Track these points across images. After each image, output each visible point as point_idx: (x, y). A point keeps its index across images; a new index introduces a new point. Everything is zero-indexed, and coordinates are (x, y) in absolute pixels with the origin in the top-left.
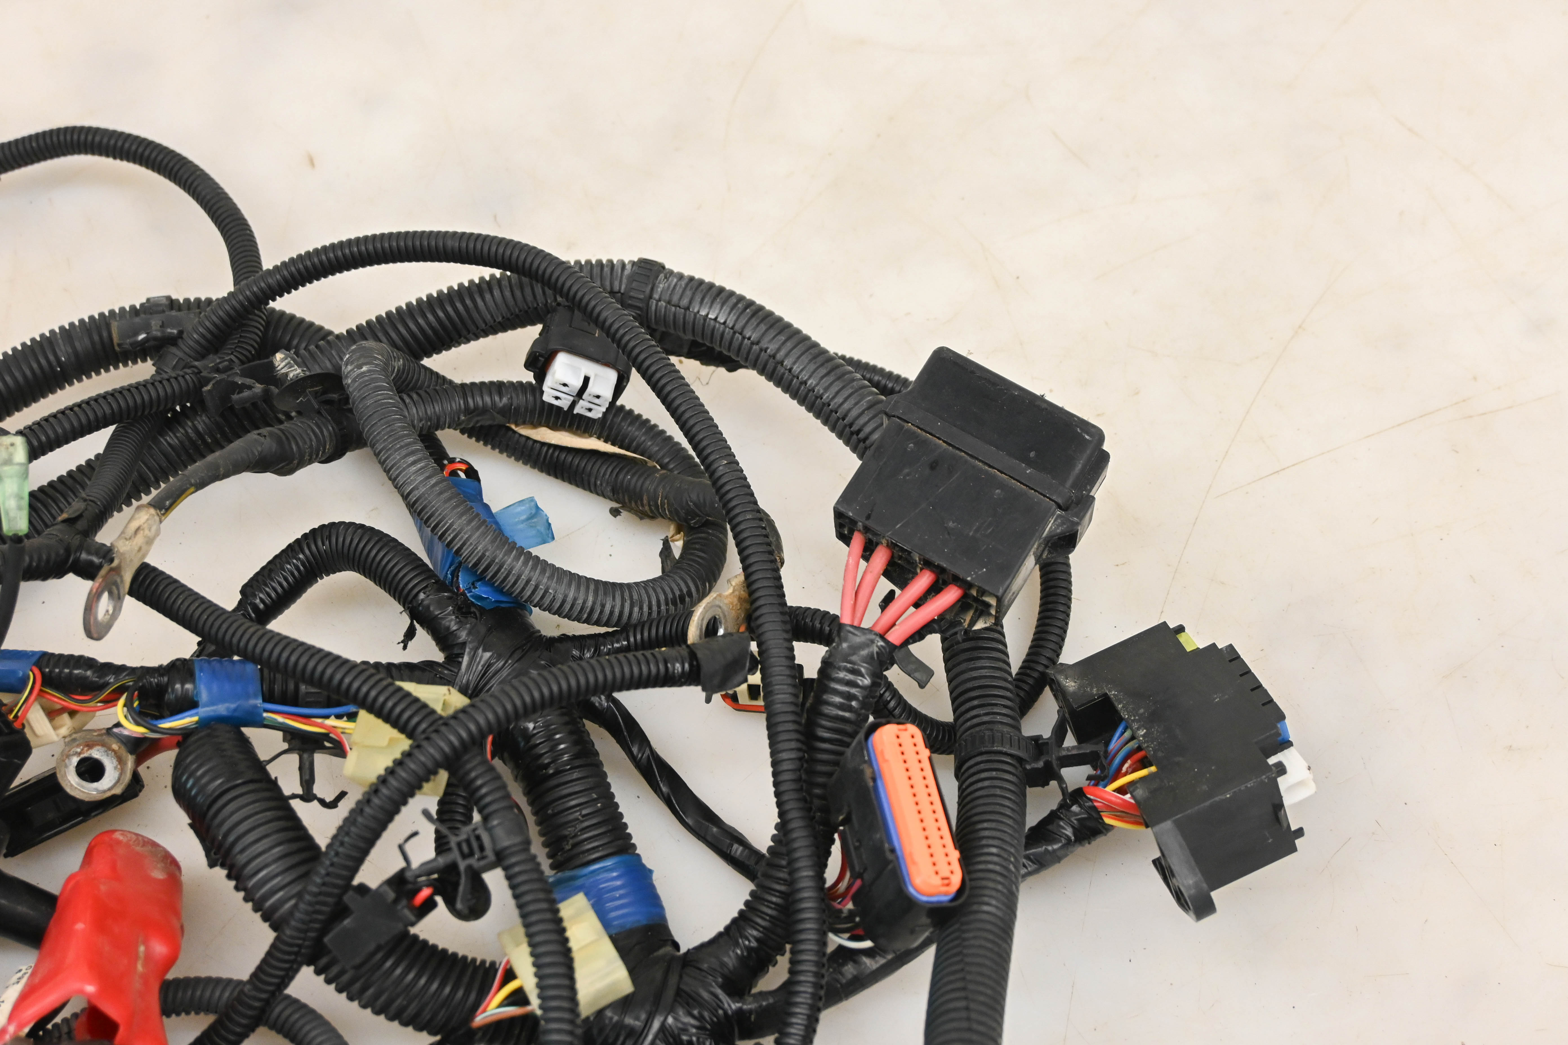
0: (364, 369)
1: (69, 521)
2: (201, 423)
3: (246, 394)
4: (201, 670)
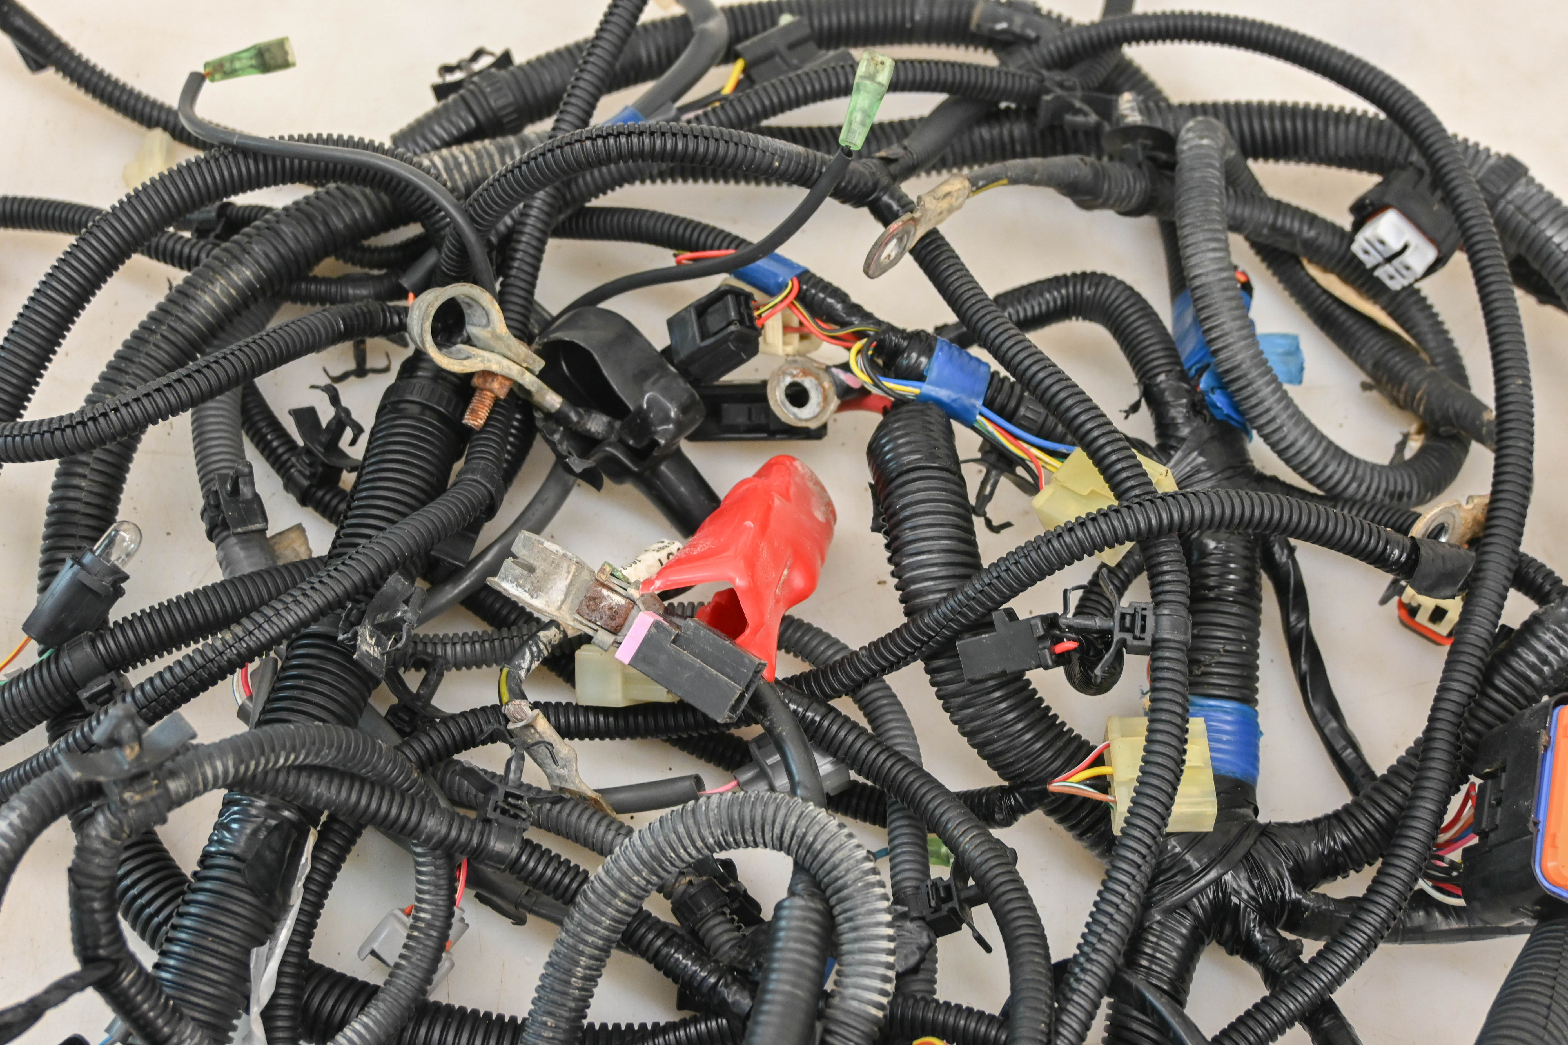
0: (1205, 142)
1: (887, 161)
2: (1019, 129)
3: (1080, 119)
4: (941, 350)
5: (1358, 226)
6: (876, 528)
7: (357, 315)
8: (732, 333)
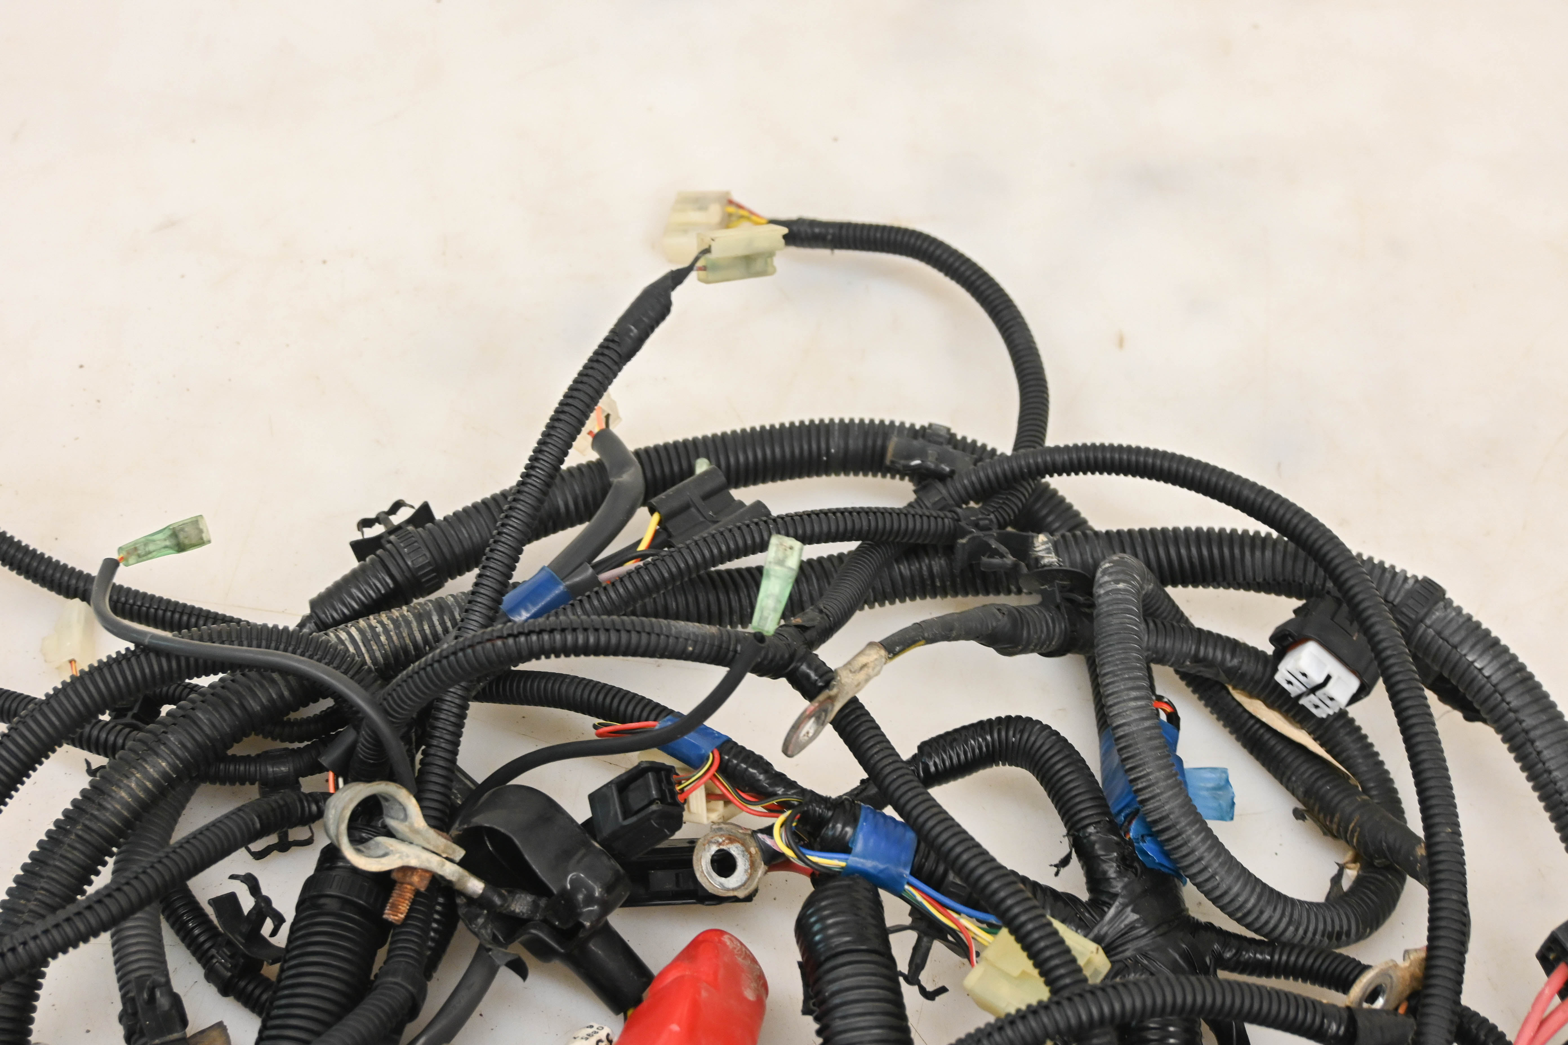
0: (1121, 586)
1: (802, 628)
2: (938, 564)
3: (996, 561)
4: (865, 820)
5: (1280, 654)
6: (806, 1011)
7: (273, 810)
8: (654, 812)
